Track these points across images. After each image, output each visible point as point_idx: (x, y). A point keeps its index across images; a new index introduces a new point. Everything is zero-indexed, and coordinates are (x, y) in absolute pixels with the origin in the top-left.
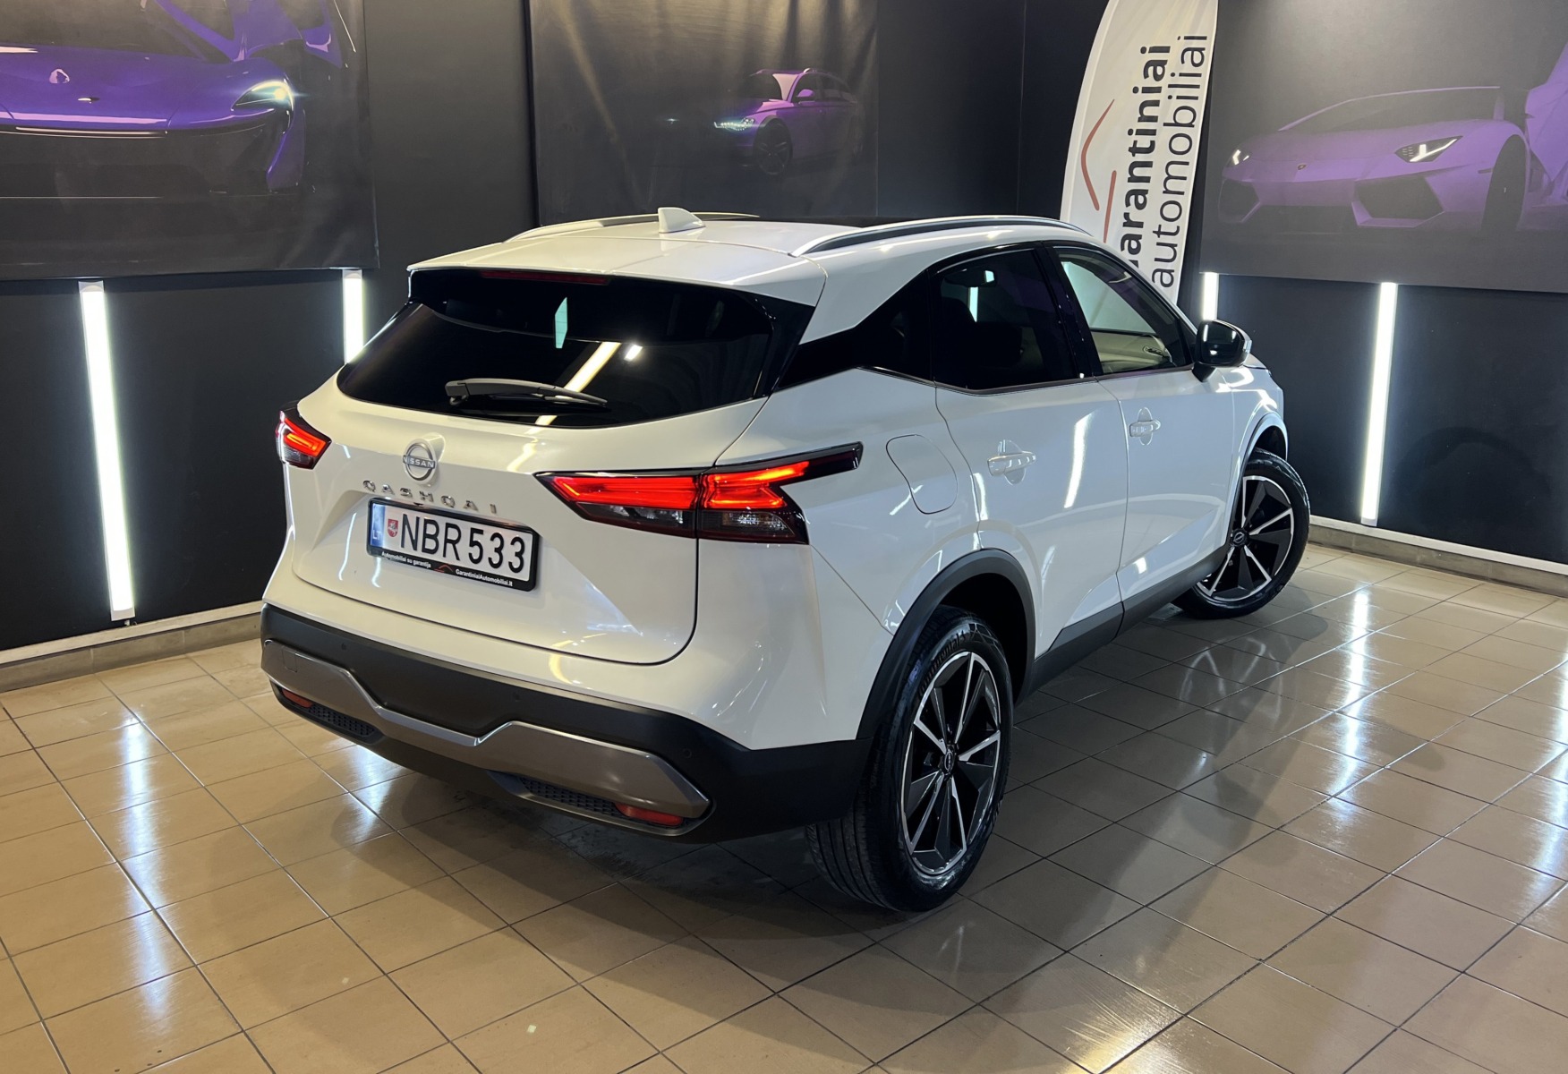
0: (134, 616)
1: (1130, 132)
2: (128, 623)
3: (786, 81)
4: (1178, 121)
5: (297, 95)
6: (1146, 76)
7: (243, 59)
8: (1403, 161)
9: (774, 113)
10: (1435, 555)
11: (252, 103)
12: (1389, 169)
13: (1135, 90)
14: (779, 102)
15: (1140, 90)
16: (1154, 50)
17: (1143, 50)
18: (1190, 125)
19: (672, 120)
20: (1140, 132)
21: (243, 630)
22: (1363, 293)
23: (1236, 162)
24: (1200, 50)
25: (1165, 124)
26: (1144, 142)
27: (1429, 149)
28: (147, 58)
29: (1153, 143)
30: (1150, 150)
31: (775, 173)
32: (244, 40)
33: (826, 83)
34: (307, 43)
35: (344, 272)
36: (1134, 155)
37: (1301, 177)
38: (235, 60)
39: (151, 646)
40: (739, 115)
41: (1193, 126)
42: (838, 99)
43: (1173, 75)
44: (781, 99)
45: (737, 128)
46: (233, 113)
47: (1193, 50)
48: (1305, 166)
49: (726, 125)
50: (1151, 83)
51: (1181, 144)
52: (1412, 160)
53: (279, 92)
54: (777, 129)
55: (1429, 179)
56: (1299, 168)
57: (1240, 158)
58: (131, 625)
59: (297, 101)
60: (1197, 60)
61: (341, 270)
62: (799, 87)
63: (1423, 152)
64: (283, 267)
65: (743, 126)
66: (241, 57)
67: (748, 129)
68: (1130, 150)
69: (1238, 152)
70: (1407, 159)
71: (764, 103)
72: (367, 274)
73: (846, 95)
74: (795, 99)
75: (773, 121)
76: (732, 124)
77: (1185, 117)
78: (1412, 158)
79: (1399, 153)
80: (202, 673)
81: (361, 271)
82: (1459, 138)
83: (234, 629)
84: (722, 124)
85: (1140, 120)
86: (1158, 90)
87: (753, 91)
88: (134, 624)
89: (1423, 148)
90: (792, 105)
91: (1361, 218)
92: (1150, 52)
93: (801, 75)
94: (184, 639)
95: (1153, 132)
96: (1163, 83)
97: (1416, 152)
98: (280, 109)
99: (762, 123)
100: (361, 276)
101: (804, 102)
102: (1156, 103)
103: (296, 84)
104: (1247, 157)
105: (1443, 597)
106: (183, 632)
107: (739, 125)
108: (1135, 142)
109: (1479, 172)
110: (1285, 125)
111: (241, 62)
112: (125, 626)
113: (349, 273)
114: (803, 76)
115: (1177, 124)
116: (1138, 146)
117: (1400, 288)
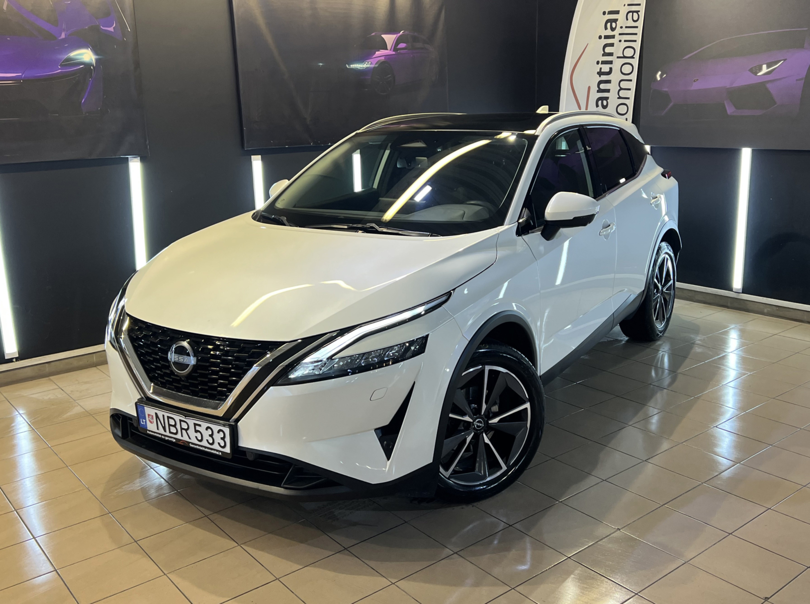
0: (18, 356)
1: (598, 63)
2: (14, 360)
3: (389, 39)
4: (625, 55)
5: (97, 57)
6: (606, 28)
7: (64, 37)
8: (752, 75)
9: (383, 58)
10: (775, 308)
11: (70, 62)
12: (745, 80)
13: (600, 37)
14: (386, 51)
15: (603, 37)
16: (611, 13)
17: (604, 13)
18: (632, 57)
19: (321, 64)
20: (604, 63)
21: (81, 363)
22: (732, 155)
23: (659, 78)
24: (637, 12)
25: (618, 57)
26: (606, 68)
27: (768, 67)
28: (9, 39)
29: (611, 69)
30: (609, 73)
31: (384, 94)
32: (64, 26)
33: (415, 39)
34: (101, 27)
35: (129, 159)
36: (600, 76)
37: (695, 86)
38: (59, 38)
39: (29, 373)
40: (362, 60)
41: (634, 58)
42: (422, 49)
43: (621, 27)
44: (387, 50)
45: (361, 67)
46: (60, 69)
47: (633, 12)
48: (698, 80)
49: (353, 66)
50: (609, 32)
51: (627, 69)
52: (758, 74)
53: (86, 55)
54: (385, 67)
55: (769, 86)
56: (694, 81)
57: (661, 76)
58: (16, 361)
59: (97, 60)
60: (635, 18)
61: (128, 158)
62: (398, 42)
63: (765, 69)
64: (93, 157)
65: (364, 66)
66: (63, 36)
67: (367, 68)
68: (598, 73)
69: (660, 73)
70: (756, 74)
71: (377, 52)
72: (143, 160)
73: (427, 46)
74: (395, 48)
75: (383, 63)
76: (357, 65)
77: (629, 52)
78: (758, 73)
79: (751, 70)
80: (57, 387)
81: (139, 158)
82: (785, 60)
83: (75, 363)
84: (351, 66)
85: (603, 55)
86: (613, 37)
87: (370, 46)
88: (18, 361)
89: (764, 66)
90: (394, 53)
91: (730, 110)
92: (608, 14)
93: (399, 35)
94: (47, 368)
95: (611, 62)
96: (616, 33)
97: (760, 69)
98: (87, 65)
99: (376, 64)
100: (139, 161)
101: (402, 51)
102: (612, 45)
103: (95, 51)
104: (665, 75)
105: (776, 332)
106: (47, 365)
107: (361, 66)
108: (601, 69)
109: (797, 80)
110: (686, 56)
111: (63, 39)
112: (13, 362)
113: (133, 159)
114: (400, 36)
115: (624, 57)
116: (602, 71)
117: (753, 151)
